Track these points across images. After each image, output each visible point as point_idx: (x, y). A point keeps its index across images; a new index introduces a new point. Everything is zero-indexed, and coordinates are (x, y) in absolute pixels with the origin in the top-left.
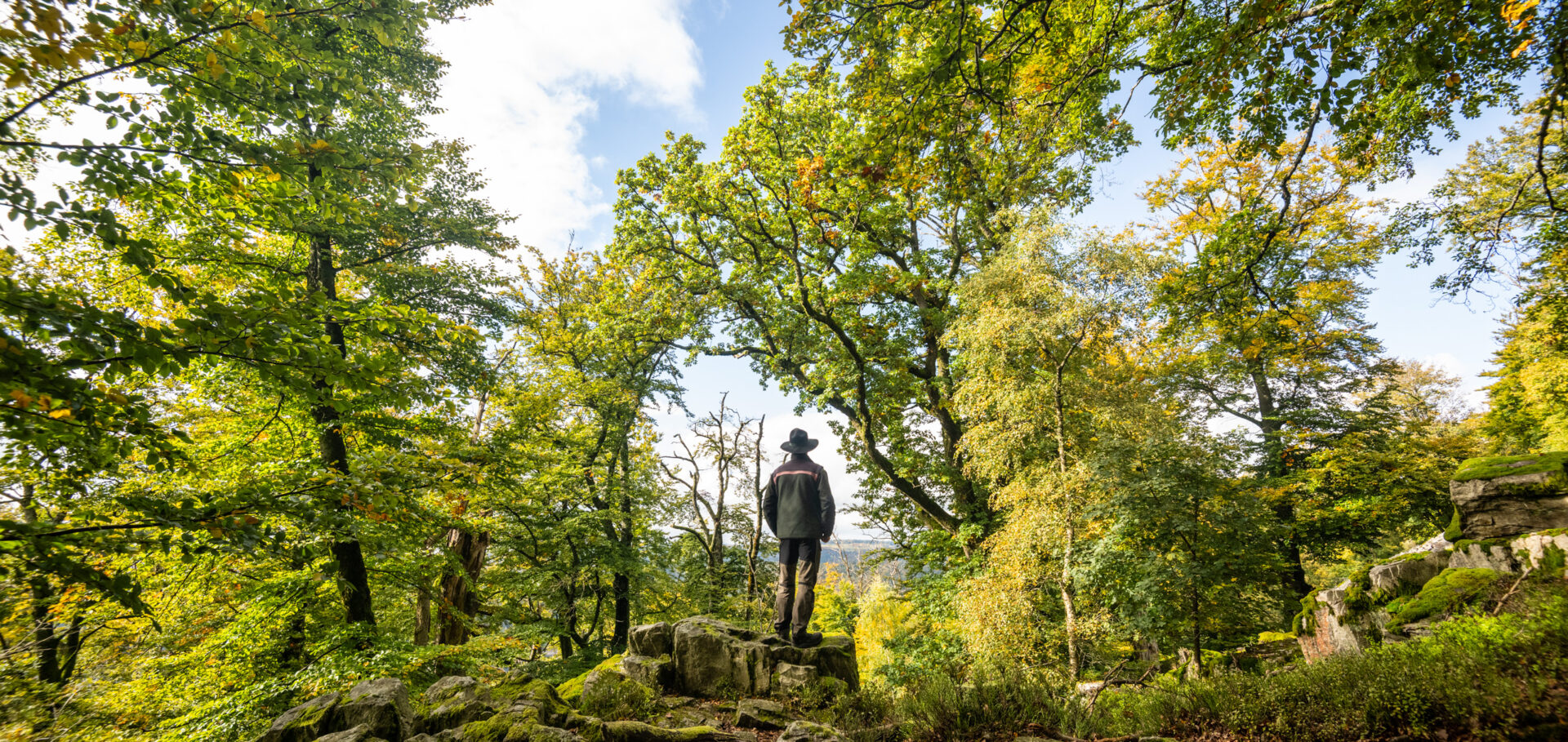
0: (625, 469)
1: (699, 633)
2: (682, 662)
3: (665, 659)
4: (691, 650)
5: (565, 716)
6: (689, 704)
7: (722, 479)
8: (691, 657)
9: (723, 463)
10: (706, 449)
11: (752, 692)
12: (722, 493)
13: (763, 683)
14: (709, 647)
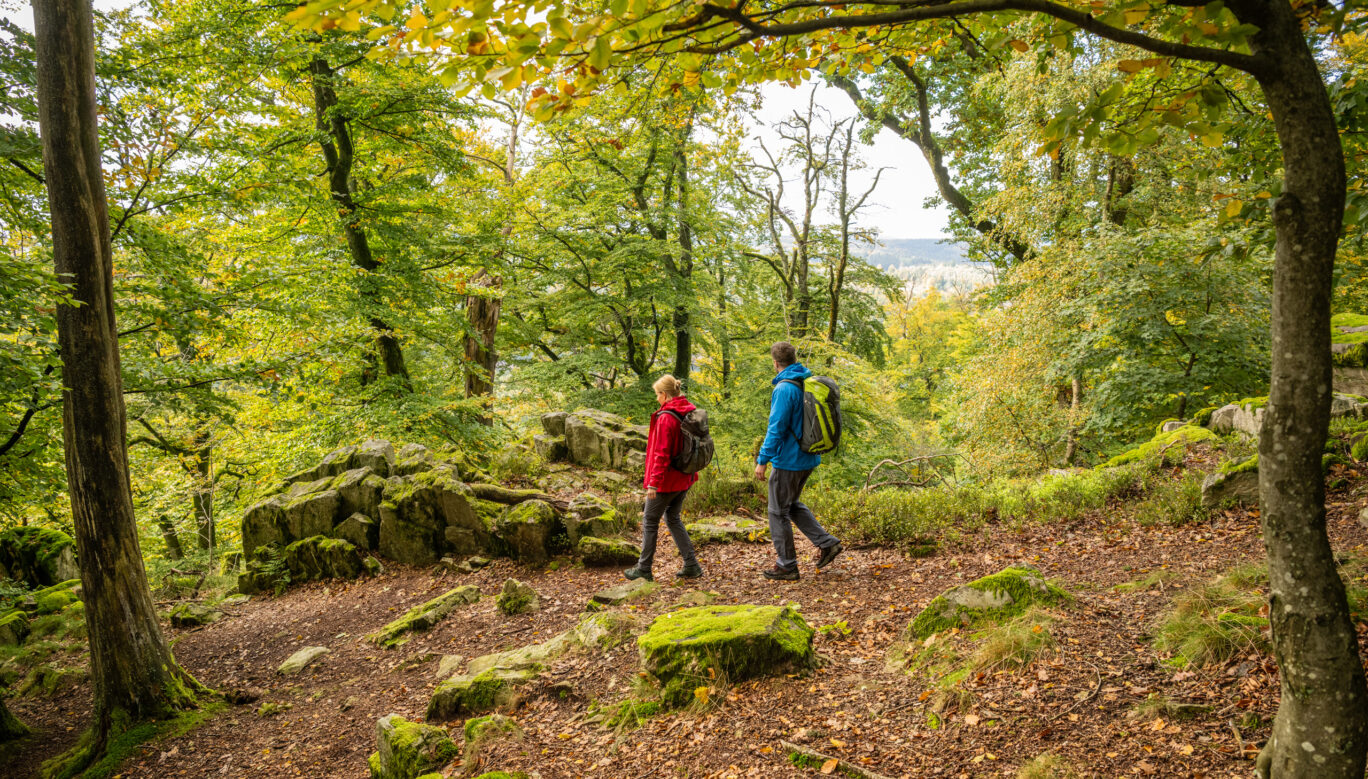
0: (682, 189)
1: (579, 424)
2: (570, 442)
3: (561, 438)
4: (575, 436)
5: (473, 474)
6: (568, 470)
7: (809, 194)
8: (576, 440)
9: (812, 172)
10: (792, 156)
11: (611, 467)
12: (809, 211)
13: (618, 461)
14: (586, 434)
